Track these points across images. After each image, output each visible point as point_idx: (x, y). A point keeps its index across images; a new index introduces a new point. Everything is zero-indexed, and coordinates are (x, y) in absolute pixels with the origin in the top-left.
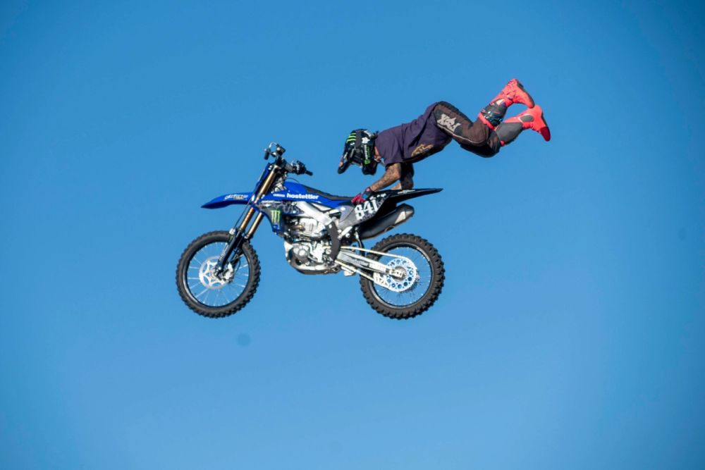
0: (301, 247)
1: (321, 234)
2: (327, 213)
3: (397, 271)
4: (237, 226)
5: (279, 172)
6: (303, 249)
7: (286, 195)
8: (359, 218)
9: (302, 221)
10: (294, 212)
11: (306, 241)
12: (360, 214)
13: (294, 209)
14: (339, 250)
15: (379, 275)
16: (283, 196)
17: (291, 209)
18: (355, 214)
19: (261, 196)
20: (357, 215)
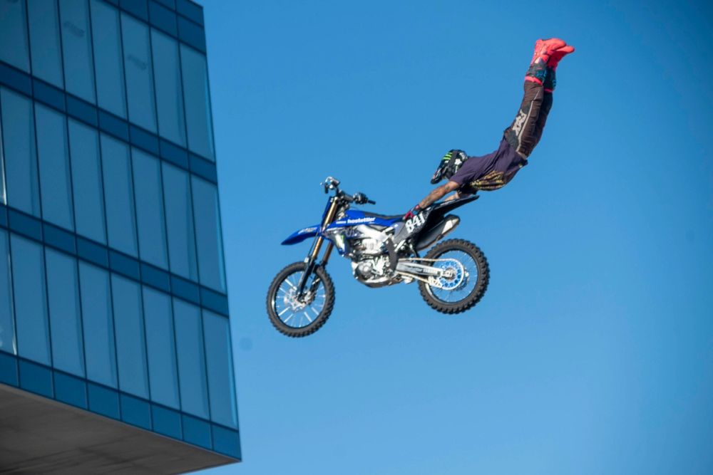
0: (365, 264)
1: (380, 250)
2: (384, 231)
3: (447, 272)
4: (310, 254)
5: (339, 203)
6: (366, 266)
8: (410, 231)
9: (364, 241)
10: (356, 235)
11: (369, 259)
12: (410, 228)
13: (355, 233)
14: (397, 262)
15: (433, 278)
16: (345, 222)
17: (352, 233)
18: (406, 229)
19: (327, 225)
20: (408, 230)
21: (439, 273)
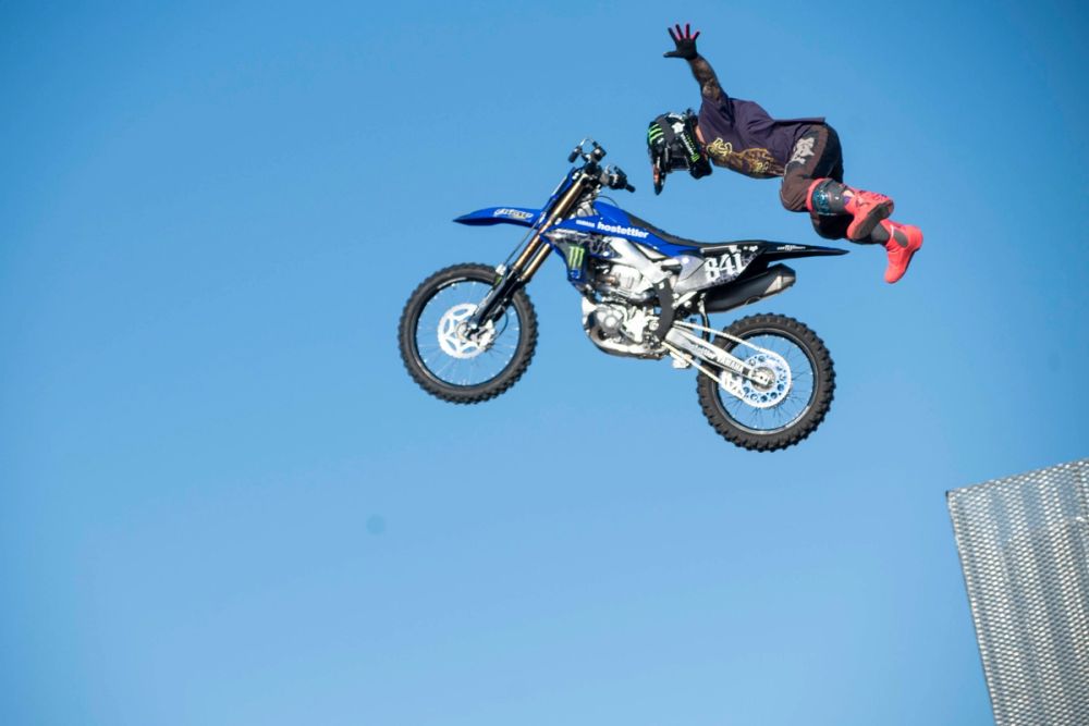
0: (610, 312)
1: (645, 296)
2: (659, 262)
3: (760, 374)
4: (511, 262)
5: (588, 186)
6: (612, 316)
7: (596, 225)
8: (709, 280)
9: (616, 269)
10: (606, 254)
11: (619, 304)
12: (712, 274)
13: (607, 250)
14: (671, 326)
15: (730, 375)
16: (592, 225)
17: (601, 250)
18: (704, 272)
19: (555, 220)
20: (708, 275)
21: (746, 371)
